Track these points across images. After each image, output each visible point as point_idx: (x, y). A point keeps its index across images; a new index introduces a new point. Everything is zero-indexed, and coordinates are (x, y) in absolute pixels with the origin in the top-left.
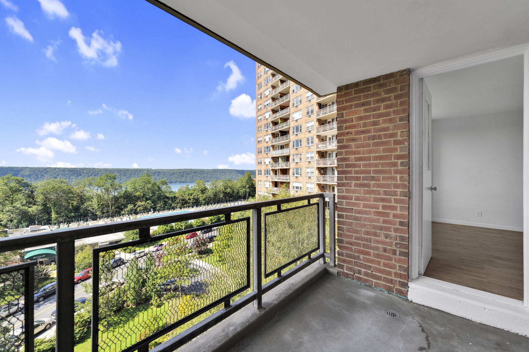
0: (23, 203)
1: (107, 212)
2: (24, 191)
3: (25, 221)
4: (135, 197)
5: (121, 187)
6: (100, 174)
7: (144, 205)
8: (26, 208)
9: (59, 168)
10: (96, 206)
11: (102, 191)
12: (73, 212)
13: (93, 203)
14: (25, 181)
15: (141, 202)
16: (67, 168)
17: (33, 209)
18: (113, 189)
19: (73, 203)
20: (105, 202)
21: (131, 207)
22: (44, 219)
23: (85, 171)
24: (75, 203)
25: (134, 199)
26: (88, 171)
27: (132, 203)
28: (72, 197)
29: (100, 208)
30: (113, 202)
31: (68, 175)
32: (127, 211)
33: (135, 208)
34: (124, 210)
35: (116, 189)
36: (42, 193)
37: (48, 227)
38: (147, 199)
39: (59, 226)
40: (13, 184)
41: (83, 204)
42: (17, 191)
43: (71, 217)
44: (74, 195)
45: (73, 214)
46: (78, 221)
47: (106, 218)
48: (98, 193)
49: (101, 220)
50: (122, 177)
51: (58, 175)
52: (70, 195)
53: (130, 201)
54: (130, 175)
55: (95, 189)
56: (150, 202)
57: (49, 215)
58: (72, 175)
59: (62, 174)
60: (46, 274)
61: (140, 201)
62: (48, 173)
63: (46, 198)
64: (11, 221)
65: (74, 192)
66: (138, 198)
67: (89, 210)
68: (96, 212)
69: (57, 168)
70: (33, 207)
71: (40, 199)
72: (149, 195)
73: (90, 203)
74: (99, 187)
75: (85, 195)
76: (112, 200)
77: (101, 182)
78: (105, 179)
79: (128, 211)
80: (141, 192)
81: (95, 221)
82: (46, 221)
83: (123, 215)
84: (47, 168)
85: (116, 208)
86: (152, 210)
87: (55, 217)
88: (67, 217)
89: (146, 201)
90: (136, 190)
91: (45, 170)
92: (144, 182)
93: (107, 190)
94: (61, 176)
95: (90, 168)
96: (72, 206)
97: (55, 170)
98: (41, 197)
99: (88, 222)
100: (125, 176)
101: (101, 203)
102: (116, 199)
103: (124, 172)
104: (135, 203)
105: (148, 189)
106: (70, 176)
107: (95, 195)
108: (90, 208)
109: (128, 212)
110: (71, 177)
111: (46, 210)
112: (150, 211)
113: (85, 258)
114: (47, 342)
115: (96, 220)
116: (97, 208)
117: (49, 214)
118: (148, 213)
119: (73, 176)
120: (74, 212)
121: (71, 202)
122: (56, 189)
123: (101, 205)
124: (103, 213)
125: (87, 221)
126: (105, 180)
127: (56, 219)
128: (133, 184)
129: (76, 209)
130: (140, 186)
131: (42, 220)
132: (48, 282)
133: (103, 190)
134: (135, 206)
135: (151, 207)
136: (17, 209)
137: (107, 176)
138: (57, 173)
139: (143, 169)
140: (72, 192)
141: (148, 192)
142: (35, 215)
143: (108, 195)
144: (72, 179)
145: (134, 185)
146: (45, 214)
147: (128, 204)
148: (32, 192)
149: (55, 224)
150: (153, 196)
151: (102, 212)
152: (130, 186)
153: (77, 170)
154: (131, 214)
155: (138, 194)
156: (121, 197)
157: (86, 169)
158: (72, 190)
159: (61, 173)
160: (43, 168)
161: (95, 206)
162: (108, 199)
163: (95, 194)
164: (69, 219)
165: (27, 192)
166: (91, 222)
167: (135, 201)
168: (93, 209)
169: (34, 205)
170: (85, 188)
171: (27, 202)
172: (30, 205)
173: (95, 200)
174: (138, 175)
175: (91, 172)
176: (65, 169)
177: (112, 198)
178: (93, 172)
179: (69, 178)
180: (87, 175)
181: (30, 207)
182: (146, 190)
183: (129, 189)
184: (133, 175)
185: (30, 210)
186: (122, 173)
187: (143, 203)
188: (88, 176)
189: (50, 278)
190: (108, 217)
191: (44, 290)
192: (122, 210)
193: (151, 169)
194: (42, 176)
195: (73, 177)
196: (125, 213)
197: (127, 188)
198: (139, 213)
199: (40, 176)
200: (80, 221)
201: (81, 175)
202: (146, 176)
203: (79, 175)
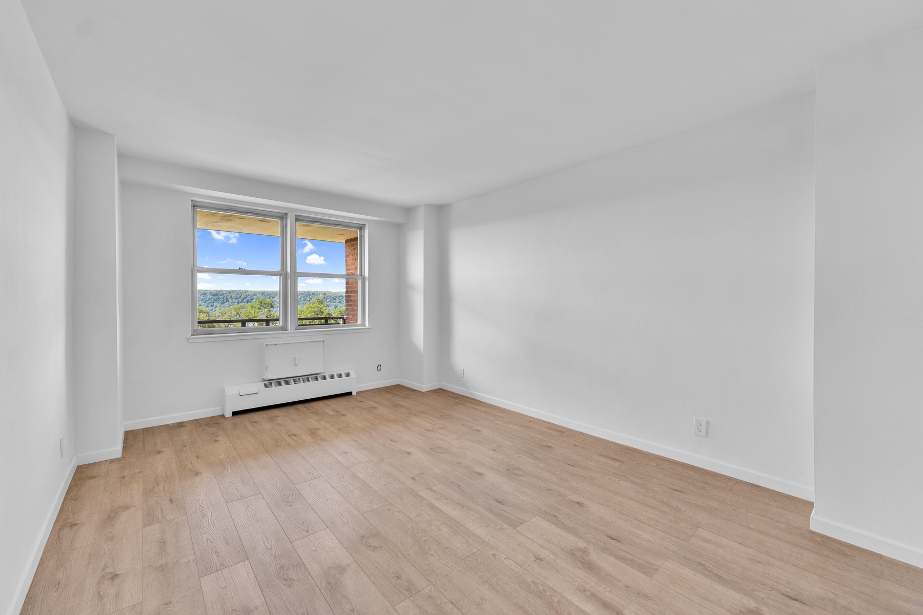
6: (254, 300)
26: (238, 294)
31: (210, 301)
58: (216, 300)
59: (202, 300)
77: (253, 312)
78: (259, 306)
94: (200, 302)
106: (213, 302)
110: (215, 304)
119: (218, 302)
137: (261, 303)
139: (317, 292)
144: (216, 307)
153: (223, 294)
174: (309, 301)
175: (242, 296)
176: (206, 292)
179: (212, 306)
180: (237, 301)
184: (303, 300)
188: (238, 303)
193: (329, 292)
201: (228, 301)
202: (316, 302)
203: (225, 301)
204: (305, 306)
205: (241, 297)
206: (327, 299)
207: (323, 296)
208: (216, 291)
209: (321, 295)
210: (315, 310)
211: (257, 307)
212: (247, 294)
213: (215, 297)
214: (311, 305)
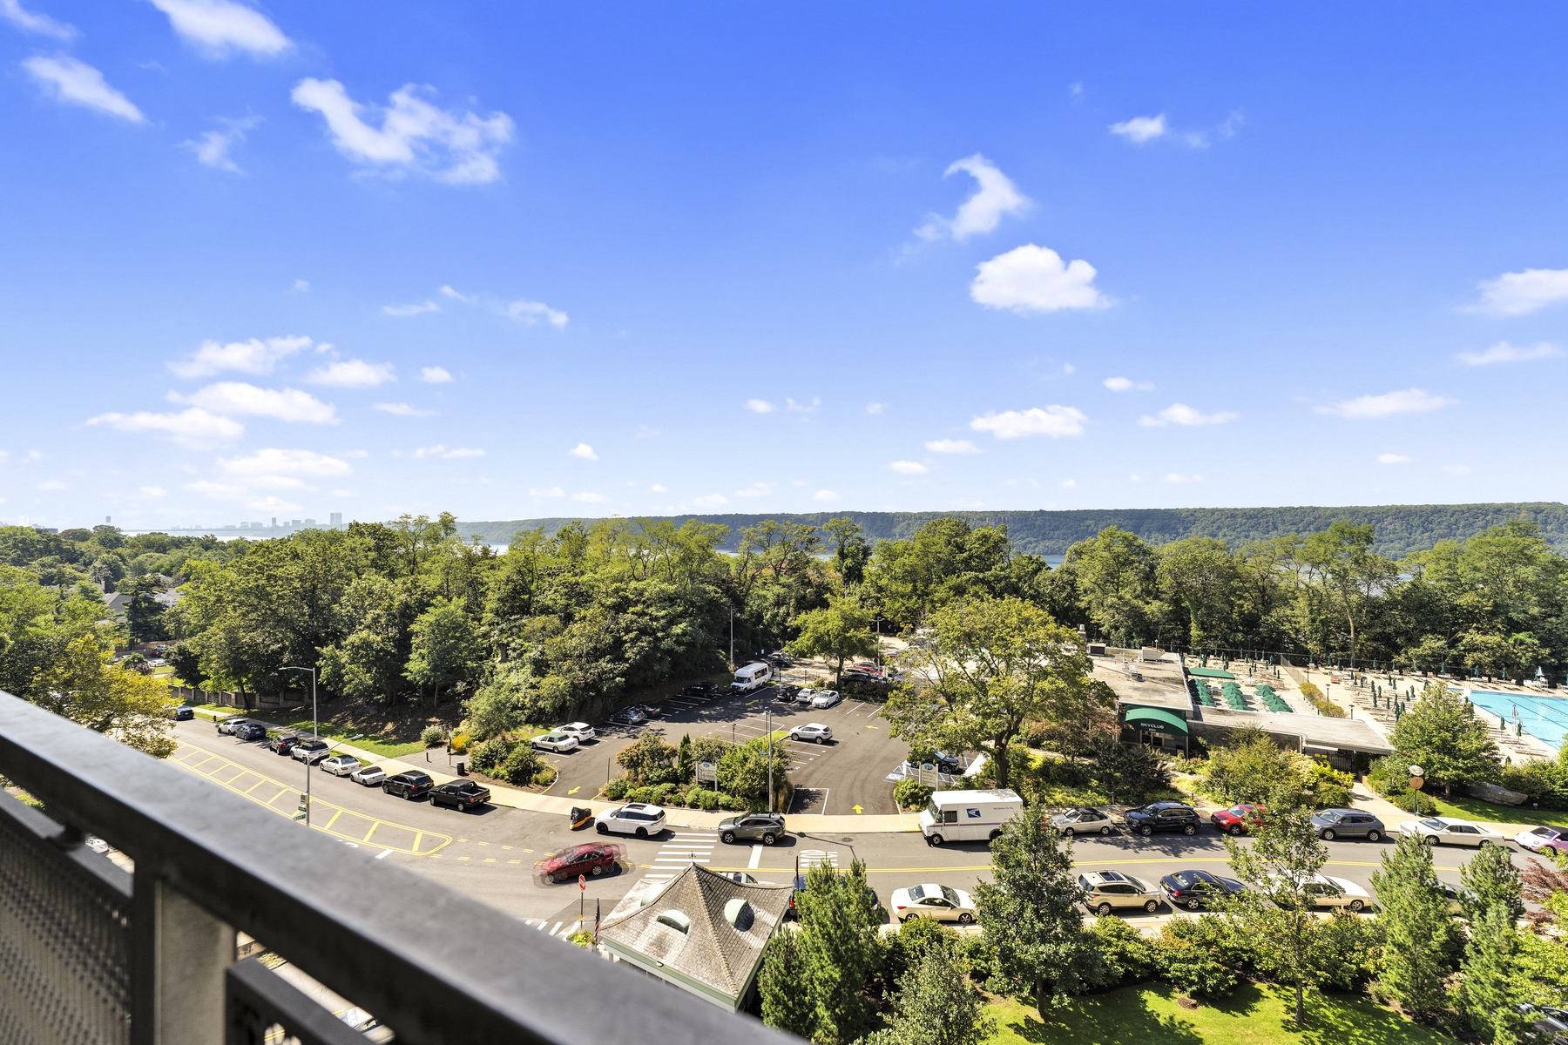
0: (1137, 592)
1: (1344, 648)
2: (1137, 564)
3: (1139, 636)
4: (1453, 608)
5: (1394, 570)
6: (1331, 526)
7: (1500, 646)
8: (1141, 603)
9: (1222, 510)
10: (1304, 622)
11: (1324, 578)
12: (1240, 631)
13: (1297, 612)
14: (1140, 541)
15: (1485, 634)
16: (1241, 509)
17: (1154, 608)
18: (1364, 573)
19: (1242, 606)
20: (1336, 615)
21: (1433, 645)
22: (1174, 636)
23: (1288, 518)
24: (1247, 606)
25: (1447, 619)
26: (1296, 515)
27: (1442, 633)
28: (1240, 589)
29: (1317, 632)
30: (1365, 620)
31: (1243, 528)
32: (1418, 657)
33: (1454, 652)
34: (1406, 652)
35: (1372, 576)
36: (1170, 572)
37: (1179, 658)
38: (1513, 627)
39: (1205, 662)
40: (1119, 548)
41: (1267, 612)
42: (1127, 563)
43: (1235, 645)
44: (1244, 583)
45: (1240, 636)
46: (1252, 657)
47: (1336, 667)
48: (1314, 584)
49: (1322, 669)
50: (1417, 536)
51: (1219, 528)
52: (1235, 583)
53: (1432, 625)
54: (1449, 526)
55: (1302, 570)
56: (1528, 640)
57: (1184, 629)
58: (1253, 527)
59: (1228, 526)
60: (1161, 773)
61: (1478, 629)
62: (1198, 524)
63: (1180, 584)
64: (1117, 629)
65: (1245, 575)
66: (1470, 617)
67: (1284, 632)
68: (1307, 644)
69: (1217, 510)
70: (1154, 602)
71: (1166, 583)
72: (1525, 612)
73: (1288, 612)
74: (1316, 565)
75: (1275, 587)
76: (1361, 612)
77: (1322, 550)
78: (1336, 539)
79: (1422, 658)
80: (1483, 596)
81: (1300, 669)
82: (1178, 642)
83: (1401, 668)
84: (1195, 511)
85: (1375, 640)
86: (1540, 672)
87: (1199, 636)
88: (1227, 641)
89: (1508, 634)
90: (1456, 583)
91: (1192, 515)
92: (1499, 555)
93: (1342, 576)
94: (1225, 530)
95: (1302, 508)
96: (1241, 613)
97: (1213, 514)
98: (1168, 581)
99: (1278, 668)
100: (1426, 530)
101: (1322, 617)
102: (1375, 610)
103: (1421, 517)
104: (1457, 631)
105: (1522, 585)
106: (1248, 531)
107: (1301, 591)
108: (1287, 626)
109: (1424, 660)
110: (1251, 534)
111: (1179, 616)
112: (1532, 677)
113: (1254, 769)
114: (1143, 943)
115: (1304, 665)
116: (1307, 629)
117: (1186, 625)
118: (1520, 683)
119: (1257, 530)
120: (1242, 631)
121: (1238, 602)
122: (1201, 565)
123: (1322, 621)
124: (1330, 649)
125: (1277, 662)
126: (1335, 544)
127: (1199, 642)
128: (1443, 564)
129: (1251, 622)
130: (1476, 569)
131: (1170, 639)
132: (1164, 795)
133: (1329, 576)
134: (1452, 645)
135: (1537, 661)
136: (1126, 604)
137: (1342, 532)
138: (1218, 523)
139: (1509, 505)
140: (1236, 576)
141: (1520, 598)
142: (1157, 623)
143: (1345, 592)
144: (1254, 539)
145: (1450, 566)
146: (1177, 625)
147: (1424, 632)
148: (1153, 568)
149: (1197, 654)
150: (1550, 616)
151: (1324, 645)
152: (1432, 566)
153: (1267, 516)
154: (1437, 672)
155: (1466, 600)
156: (1393, 604)
157: (1292, 509)
158: (1240, 569)
159: (1227, 522)
160: (1188, 510)
161: (1302, 623)
162: (1343, 607)
163: (1303, 586)
164: (1231, 647)
165: (1142, 566)
166: (1288, 668)
167: (1454, 624)
168: (1297, 631)
169: (1156, 598)
170: (1276, 567)
171: (1142, 590)
172: (1148, 599)
173: (1302, 603)
174: (1484, 527)
175: (1306, 519)
177: (1360, 607)
178: (1312, 519)
179: (1247, 537)
180: (1294, 528)
181: (1147, 603)
182: (1510, 587)
183: (1430, 581)
184: (1464, 527)
185: (1147, 609)
186: (1416, 522)
187: (1493, 639)
188: (1298, 531)
189: (1169, 789)
190: (1344, 664)
191: (1155, 811)
192: (1397, 649)
194: (1185, 529)
195: (1256, 532)
196: (1407, 662)
197: (1420, 573)
198: (1471, 674)
199: (1181, 530)
200: (1259, 659)
201: (1277, 528)
202: (1509, 531)
203: (1271, 527)
204: (1469, 540)
205: (1302, 520)
206: (1545, 523)
207: (1533, 515)
208: (1254, 509)
209: (1523, 515)
210: (1504, 550)
211: (1332, 540)
212: (1316, 514)
213: (1252, 522)
214: (1488, 539)
